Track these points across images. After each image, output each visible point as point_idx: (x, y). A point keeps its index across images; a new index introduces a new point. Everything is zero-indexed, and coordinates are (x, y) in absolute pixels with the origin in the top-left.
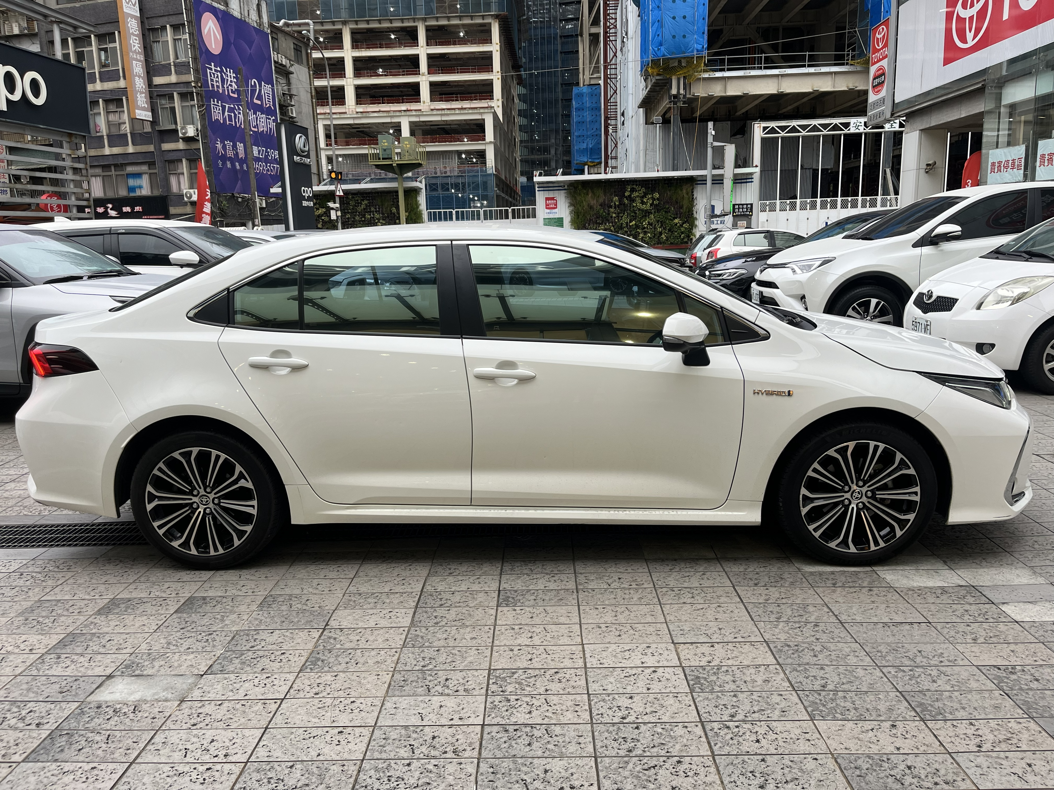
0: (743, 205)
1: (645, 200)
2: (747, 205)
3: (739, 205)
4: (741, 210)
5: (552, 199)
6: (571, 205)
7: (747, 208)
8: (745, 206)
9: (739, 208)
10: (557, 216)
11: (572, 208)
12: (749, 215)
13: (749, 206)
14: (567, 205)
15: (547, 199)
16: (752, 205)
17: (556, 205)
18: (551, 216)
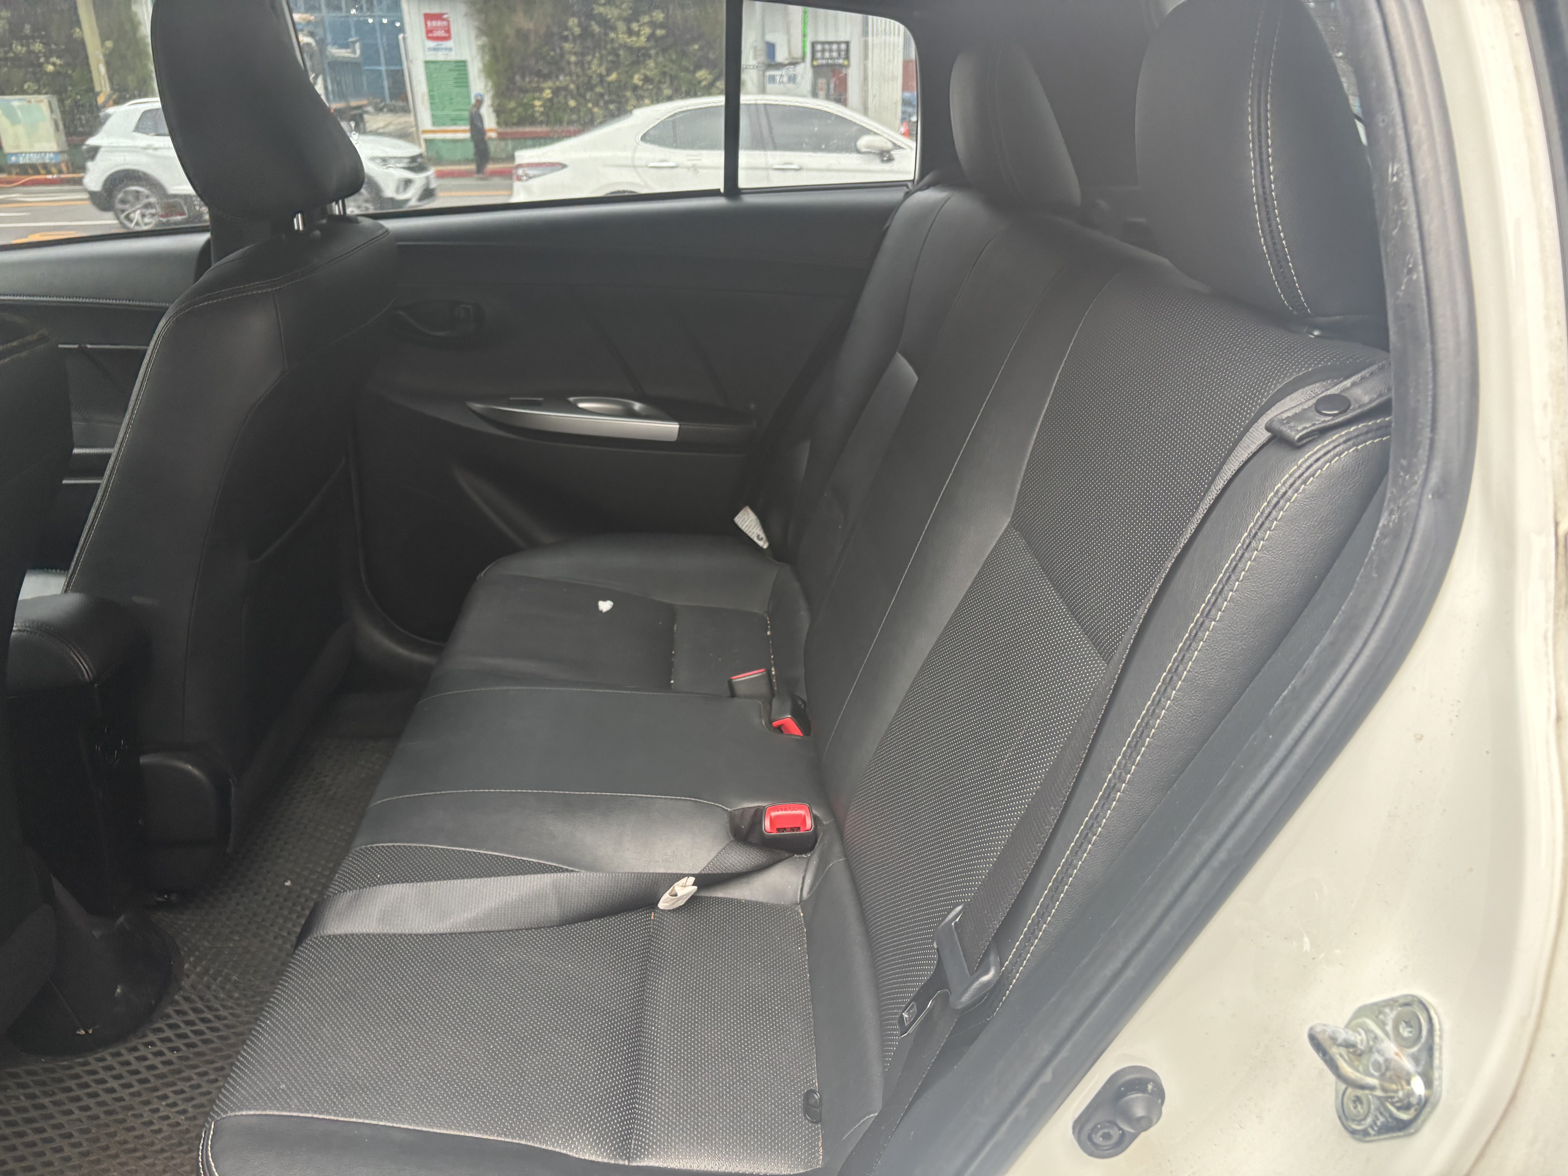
0: (830, 43)
1: (635, 26)
2: (839, 43)
3: (823, 43)
4: (827, 55)
5: (438, 17)
6: (481, 32)
7: (839, 51)
8: (835, 47)
9: (823, 51)
10: (453, 56)
11: (484, 40)
12: (841, 66)
13: (843, 46)
14: (473, 33)
15: (428, 17)
16: (847, 43)
17: (448, 31)
18: (441, 56)
